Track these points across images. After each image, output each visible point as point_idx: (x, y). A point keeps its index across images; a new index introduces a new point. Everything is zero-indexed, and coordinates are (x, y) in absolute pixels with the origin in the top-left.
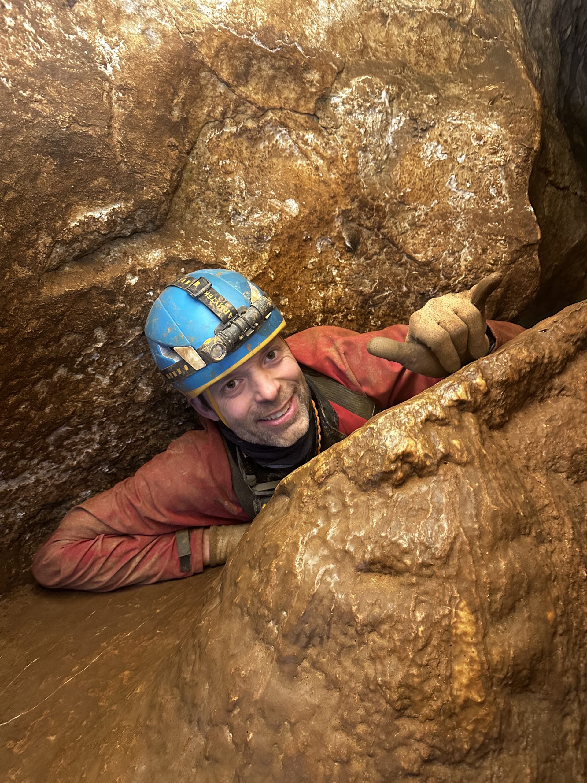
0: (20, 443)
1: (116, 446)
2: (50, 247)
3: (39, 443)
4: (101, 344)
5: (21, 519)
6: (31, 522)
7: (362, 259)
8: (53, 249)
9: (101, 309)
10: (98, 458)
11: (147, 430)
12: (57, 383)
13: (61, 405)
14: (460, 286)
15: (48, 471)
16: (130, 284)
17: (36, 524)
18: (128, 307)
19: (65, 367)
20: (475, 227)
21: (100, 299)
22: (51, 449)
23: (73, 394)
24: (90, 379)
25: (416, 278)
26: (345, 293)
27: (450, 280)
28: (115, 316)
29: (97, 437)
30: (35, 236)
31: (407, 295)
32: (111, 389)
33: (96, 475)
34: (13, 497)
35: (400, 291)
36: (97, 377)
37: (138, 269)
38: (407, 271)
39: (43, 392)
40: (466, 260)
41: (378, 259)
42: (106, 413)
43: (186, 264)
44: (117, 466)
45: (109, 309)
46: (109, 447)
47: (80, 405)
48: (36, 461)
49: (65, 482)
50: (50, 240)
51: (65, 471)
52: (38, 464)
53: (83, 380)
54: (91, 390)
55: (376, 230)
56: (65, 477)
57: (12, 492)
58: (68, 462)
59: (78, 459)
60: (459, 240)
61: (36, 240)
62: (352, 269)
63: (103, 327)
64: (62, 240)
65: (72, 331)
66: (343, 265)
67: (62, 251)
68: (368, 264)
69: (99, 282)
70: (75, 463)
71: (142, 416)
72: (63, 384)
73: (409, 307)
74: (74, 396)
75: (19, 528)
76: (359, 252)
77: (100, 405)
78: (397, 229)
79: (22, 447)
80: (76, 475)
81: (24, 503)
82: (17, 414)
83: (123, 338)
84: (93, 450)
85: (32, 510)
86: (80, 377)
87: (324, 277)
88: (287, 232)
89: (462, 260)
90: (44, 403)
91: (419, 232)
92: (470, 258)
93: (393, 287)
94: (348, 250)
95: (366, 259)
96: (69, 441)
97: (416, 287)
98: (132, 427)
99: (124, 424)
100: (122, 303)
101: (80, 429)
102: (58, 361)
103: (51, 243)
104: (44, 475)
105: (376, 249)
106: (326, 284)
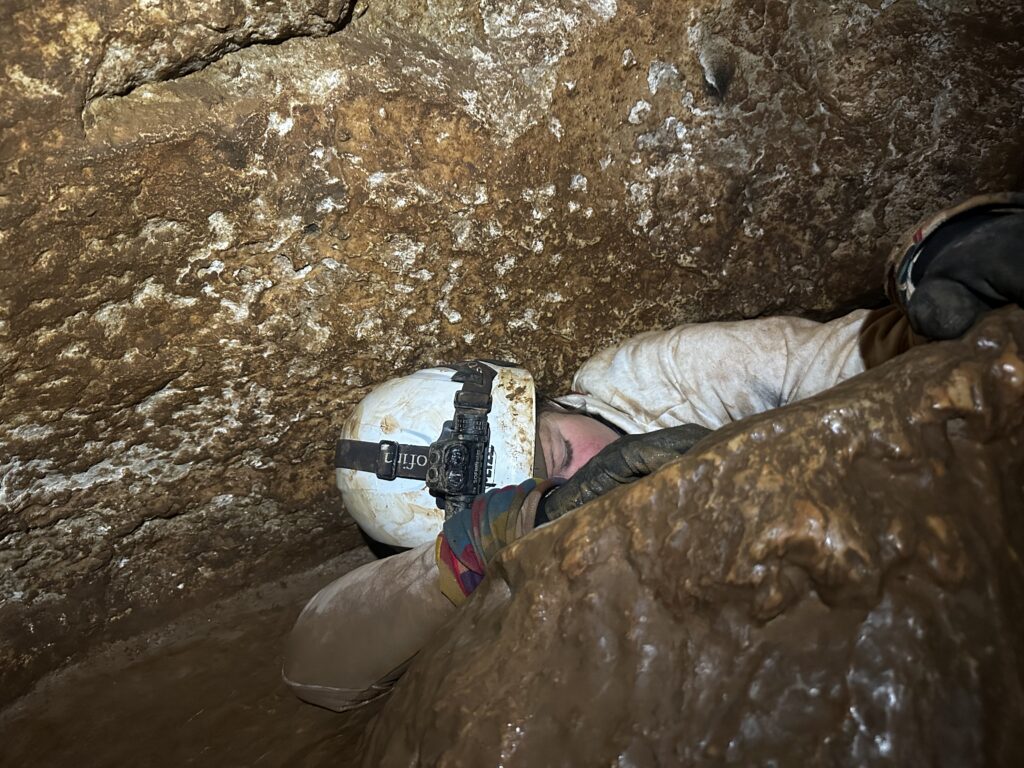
0: (80, 413)
1: (272, 425)
2: (97, 43)
3: (122, 415)
4: (224, 245)
5: (105, 537)
6: (125, 541)
7: (736, 109)
8: (105, 49)
9: (220, 176)
10: (240, 444)
11: (328, 401)
12: (143, 311)
13: (156, 350)
14: (926, 166)
15: (148, 462)
16: (275, 134)
17: (135, 544)
18: (275, 176)
19: (157, 282)
20: (969, 49)
21: (216, 158)
22: (149, 424)
23: (180, 333)
24: (208, 308)
25: (839, 148)
26: (699, 173)
27: (906, 154)
28: (248, 193)
29: (235, 408)
30: (60, 17)
31: (819, 180)
32: (253, 327)
33: (240, 471)
34: (85, 501)
35: (807, 173)
36: (225, 303)
37: (292, 105)
38: (824, 135)
39: (117, 326)
40: (944, 114)
41: (766, 110)
42: (246, 369)
43: (389, 100)
44: (276, 457)
45: (234, 178)
46: (259, 427)
47: (194, 352)
48: (121, 444)
49: (184, 480)
50: (95, 29)
51: (181, 461)
52: (127, 448)
53: (196, 308)
54: (215, 327)
55: (766, 52)
56: (183, 471)
57: (82, 493)
58: (183, 447)
59: (204, 444)
60: (932, 76)
61: (63, 25)
62: (716, 128)
63: (226, 212)
64: (124, 32)
65: (162, 216)
66: (697, 120)
67: (128, 56)
68: (747, 120)
69: (213, 125)
70: (199, 449)
71: (316, 377)
72: (157, 313)
73: (820, 204)
74: (182, 336)
75: (103, 549)
76: (731, 96)
77: (233, 353)
78: (809, 51)
79: (86, 421)
80: (203, 469)
81: (108, 511)
82: (61, 362)
83: (269, 235)
84: (230, 429)
85: (124, 522)
86: (190, 302)
87: (660, 141)
88: (591, 49)
89: (935, 115)
90: (119, 346)
91: (852, 60)
92: (953, 112)
93: (792, 165)
94: (711, 91)
95: (745, 108)
96: (182, 413)
97: (838, 168)
98: (299, 394)
99: (283, 389)
100: (260, 168)
101: (201, 394)
102: (143, 272)
103: (99, 36)
104: (142, 467)
105: (764, 90)
106: (662, 154)
